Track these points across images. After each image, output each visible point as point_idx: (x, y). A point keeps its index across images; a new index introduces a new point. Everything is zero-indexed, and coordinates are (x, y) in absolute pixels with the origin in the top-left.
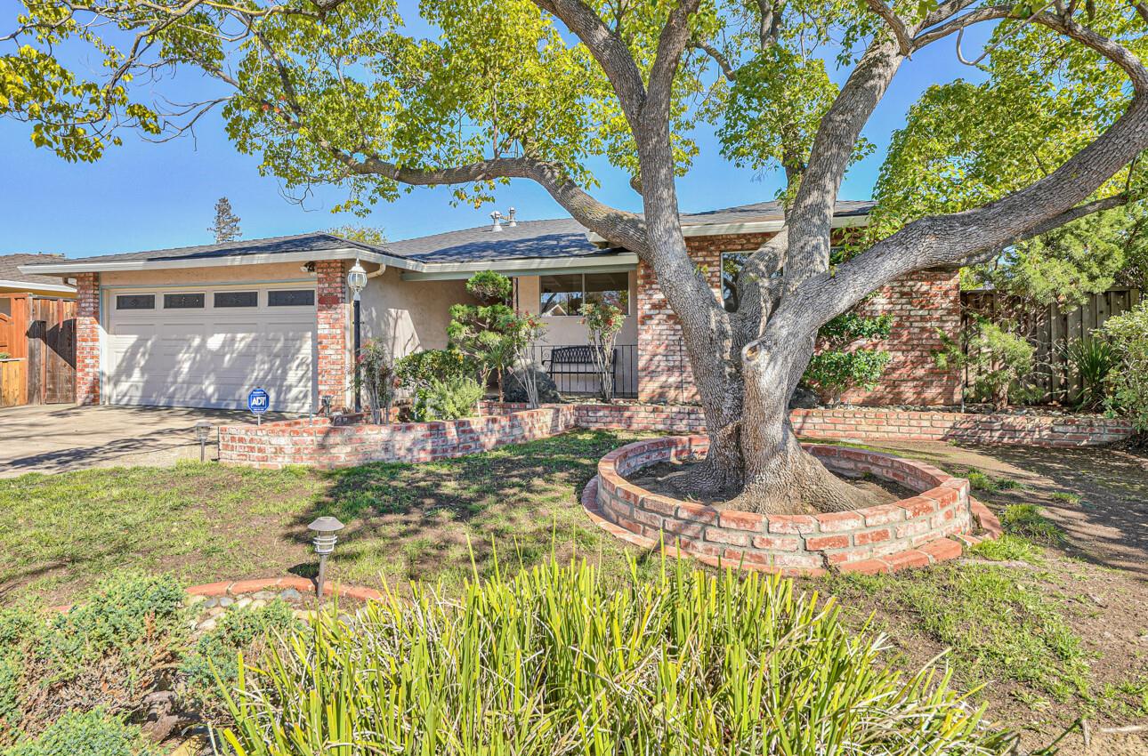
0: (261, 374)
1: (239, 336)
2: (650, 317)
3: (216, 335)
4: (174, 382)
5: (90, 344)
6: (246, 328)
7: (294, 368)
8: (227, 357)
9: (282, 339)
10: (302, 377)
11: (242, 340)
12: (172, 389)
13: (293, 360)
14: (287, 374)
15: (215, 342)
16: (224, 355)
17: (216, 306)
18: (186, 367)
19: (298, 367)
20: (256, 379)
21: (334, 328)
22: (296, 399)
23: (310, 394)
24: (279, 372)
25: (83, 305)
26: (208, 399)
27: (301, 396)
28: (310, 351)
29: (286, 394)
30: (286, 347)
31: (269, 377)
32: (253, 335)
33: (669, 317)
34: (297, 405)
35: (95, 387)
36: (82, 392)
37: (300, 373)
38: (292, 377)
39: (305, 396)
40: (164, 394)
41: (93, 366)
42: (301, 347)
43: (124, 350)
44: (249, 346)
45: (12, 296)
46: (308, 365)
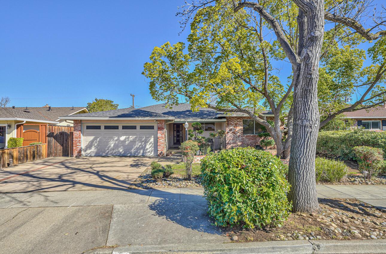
0: (138, 146)
1: (131, 137)
2: (228, 132)
3: (123, 137)
4: (108, 149)
5: (79, 139)
6: (133, 135)
7: (148, 145)
8: (127, 142)
9: (145, 137)
10: (151, 146)
11: (131, 138)
12: (107, 151)
13: (148, 142)
14: (146, 146)
15: (122, 138)
16: (126, 142)
17: (122, 129)
18: (112, 145)
19: (149, 144)
20: (136, 147)
21: (162, 135)
22: (149, 152)
23: (153, 151)
24: (144, 145)
25: (76, 128)
26: (121, 153)
27: (151, 151)
28: (153, 141)
29: (146, 151)
30: (146, 140)
31: (140, 147)
32: (135, 136)
33: (233, 132)
34: (149, 153)
35: (80, 152)
36: (75, 153)
37: (150, 146)
38: (148, 147)
39: (152, 151)
40: (104, 153)
41: (80, 146)
42: (150, 139)
43: (90, 141)
44: (134, 139)
45: (40, 125)
46: (152, 143)
